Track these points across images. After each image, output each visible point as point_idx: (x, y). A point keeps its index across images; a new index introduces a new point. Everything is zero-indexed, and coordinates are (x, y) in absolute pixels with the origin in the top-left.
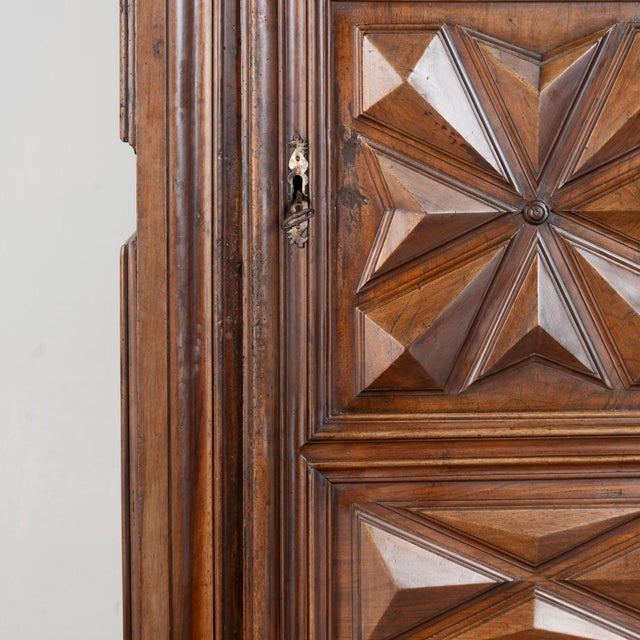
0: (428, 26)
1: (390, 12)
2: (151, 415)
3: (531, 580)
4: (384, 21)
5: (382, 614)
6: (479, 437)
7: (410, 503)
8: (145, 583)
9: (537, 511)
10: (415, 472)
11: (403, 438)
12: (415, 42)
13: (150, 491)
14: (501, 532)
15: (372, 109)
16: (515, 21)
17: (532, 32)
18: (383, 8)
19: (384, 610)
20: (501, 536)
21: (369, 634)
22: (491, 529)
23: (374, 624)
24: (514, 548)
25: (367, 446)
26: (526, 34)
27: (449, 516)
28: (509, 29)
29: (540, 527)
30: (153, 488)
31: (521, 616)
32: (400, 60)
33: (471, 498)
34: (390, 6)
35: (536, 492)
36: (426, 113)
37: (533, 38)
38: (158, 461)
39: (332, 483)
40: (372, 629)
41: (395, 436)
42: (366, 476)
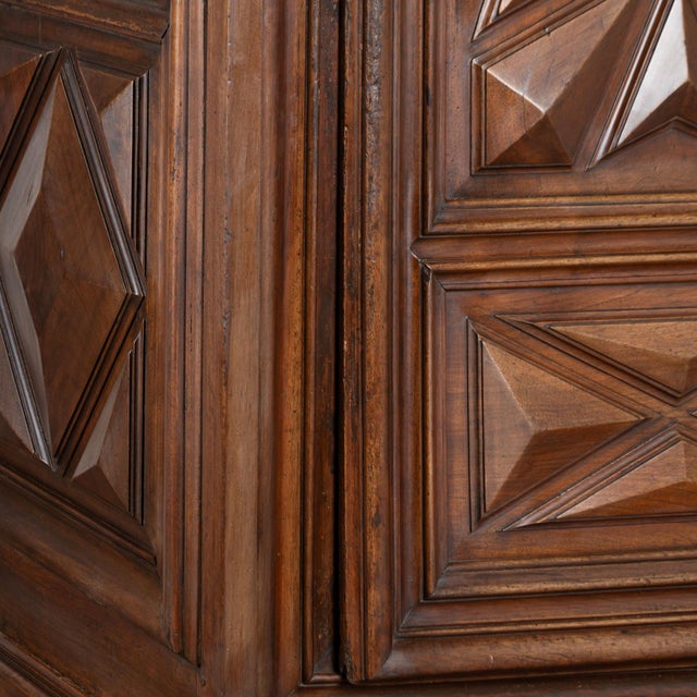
2: (241, 204)
3: (671, 415)
5: (513, 466)
6: (620, 227)
7: (534, 316)
8: (230, 429)
9: (683, 323)
10: (544, 276)
11: (534, 230)
13: (239, 306)
14: (645, 353)
19: (516, 459)
20: (644, 358)
21: (496, 493)
22: (634, 349)
23: (501, 480)
24: (659, 373)
25: (487, 241)
27: (583, 332)
29: (689, 345)
30: (242, 302)
31: (669, 464)
33: (601, 307)
35: (674, 299)
38: (248, 266)
39: (447, 290)
40: (499, 486)
41: (525, 227)
42: (488, 280)
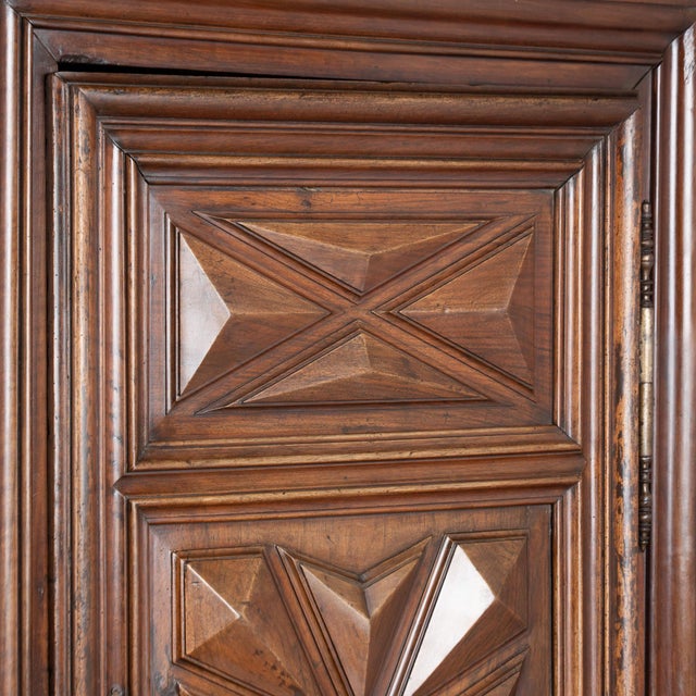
0: (247, 549)
1: (207, 534)
4: (201, 546)
12: (241, 569)
15: (197, 651)
16: (333, 537)
17: (350, 549)
18: (199, 531)
26: (345, 554)
28: (327, 548)
32: (230, 592)
34: (207, 528)
36: (257, 652)
37: (351, 557)
